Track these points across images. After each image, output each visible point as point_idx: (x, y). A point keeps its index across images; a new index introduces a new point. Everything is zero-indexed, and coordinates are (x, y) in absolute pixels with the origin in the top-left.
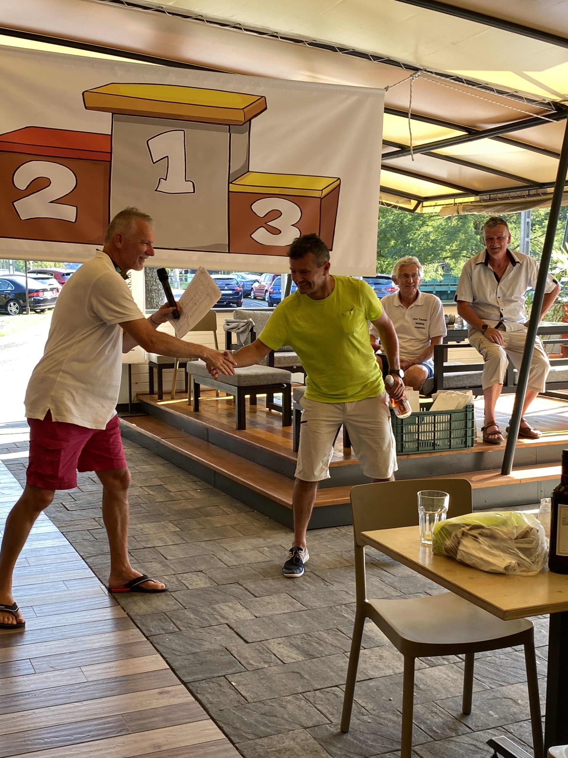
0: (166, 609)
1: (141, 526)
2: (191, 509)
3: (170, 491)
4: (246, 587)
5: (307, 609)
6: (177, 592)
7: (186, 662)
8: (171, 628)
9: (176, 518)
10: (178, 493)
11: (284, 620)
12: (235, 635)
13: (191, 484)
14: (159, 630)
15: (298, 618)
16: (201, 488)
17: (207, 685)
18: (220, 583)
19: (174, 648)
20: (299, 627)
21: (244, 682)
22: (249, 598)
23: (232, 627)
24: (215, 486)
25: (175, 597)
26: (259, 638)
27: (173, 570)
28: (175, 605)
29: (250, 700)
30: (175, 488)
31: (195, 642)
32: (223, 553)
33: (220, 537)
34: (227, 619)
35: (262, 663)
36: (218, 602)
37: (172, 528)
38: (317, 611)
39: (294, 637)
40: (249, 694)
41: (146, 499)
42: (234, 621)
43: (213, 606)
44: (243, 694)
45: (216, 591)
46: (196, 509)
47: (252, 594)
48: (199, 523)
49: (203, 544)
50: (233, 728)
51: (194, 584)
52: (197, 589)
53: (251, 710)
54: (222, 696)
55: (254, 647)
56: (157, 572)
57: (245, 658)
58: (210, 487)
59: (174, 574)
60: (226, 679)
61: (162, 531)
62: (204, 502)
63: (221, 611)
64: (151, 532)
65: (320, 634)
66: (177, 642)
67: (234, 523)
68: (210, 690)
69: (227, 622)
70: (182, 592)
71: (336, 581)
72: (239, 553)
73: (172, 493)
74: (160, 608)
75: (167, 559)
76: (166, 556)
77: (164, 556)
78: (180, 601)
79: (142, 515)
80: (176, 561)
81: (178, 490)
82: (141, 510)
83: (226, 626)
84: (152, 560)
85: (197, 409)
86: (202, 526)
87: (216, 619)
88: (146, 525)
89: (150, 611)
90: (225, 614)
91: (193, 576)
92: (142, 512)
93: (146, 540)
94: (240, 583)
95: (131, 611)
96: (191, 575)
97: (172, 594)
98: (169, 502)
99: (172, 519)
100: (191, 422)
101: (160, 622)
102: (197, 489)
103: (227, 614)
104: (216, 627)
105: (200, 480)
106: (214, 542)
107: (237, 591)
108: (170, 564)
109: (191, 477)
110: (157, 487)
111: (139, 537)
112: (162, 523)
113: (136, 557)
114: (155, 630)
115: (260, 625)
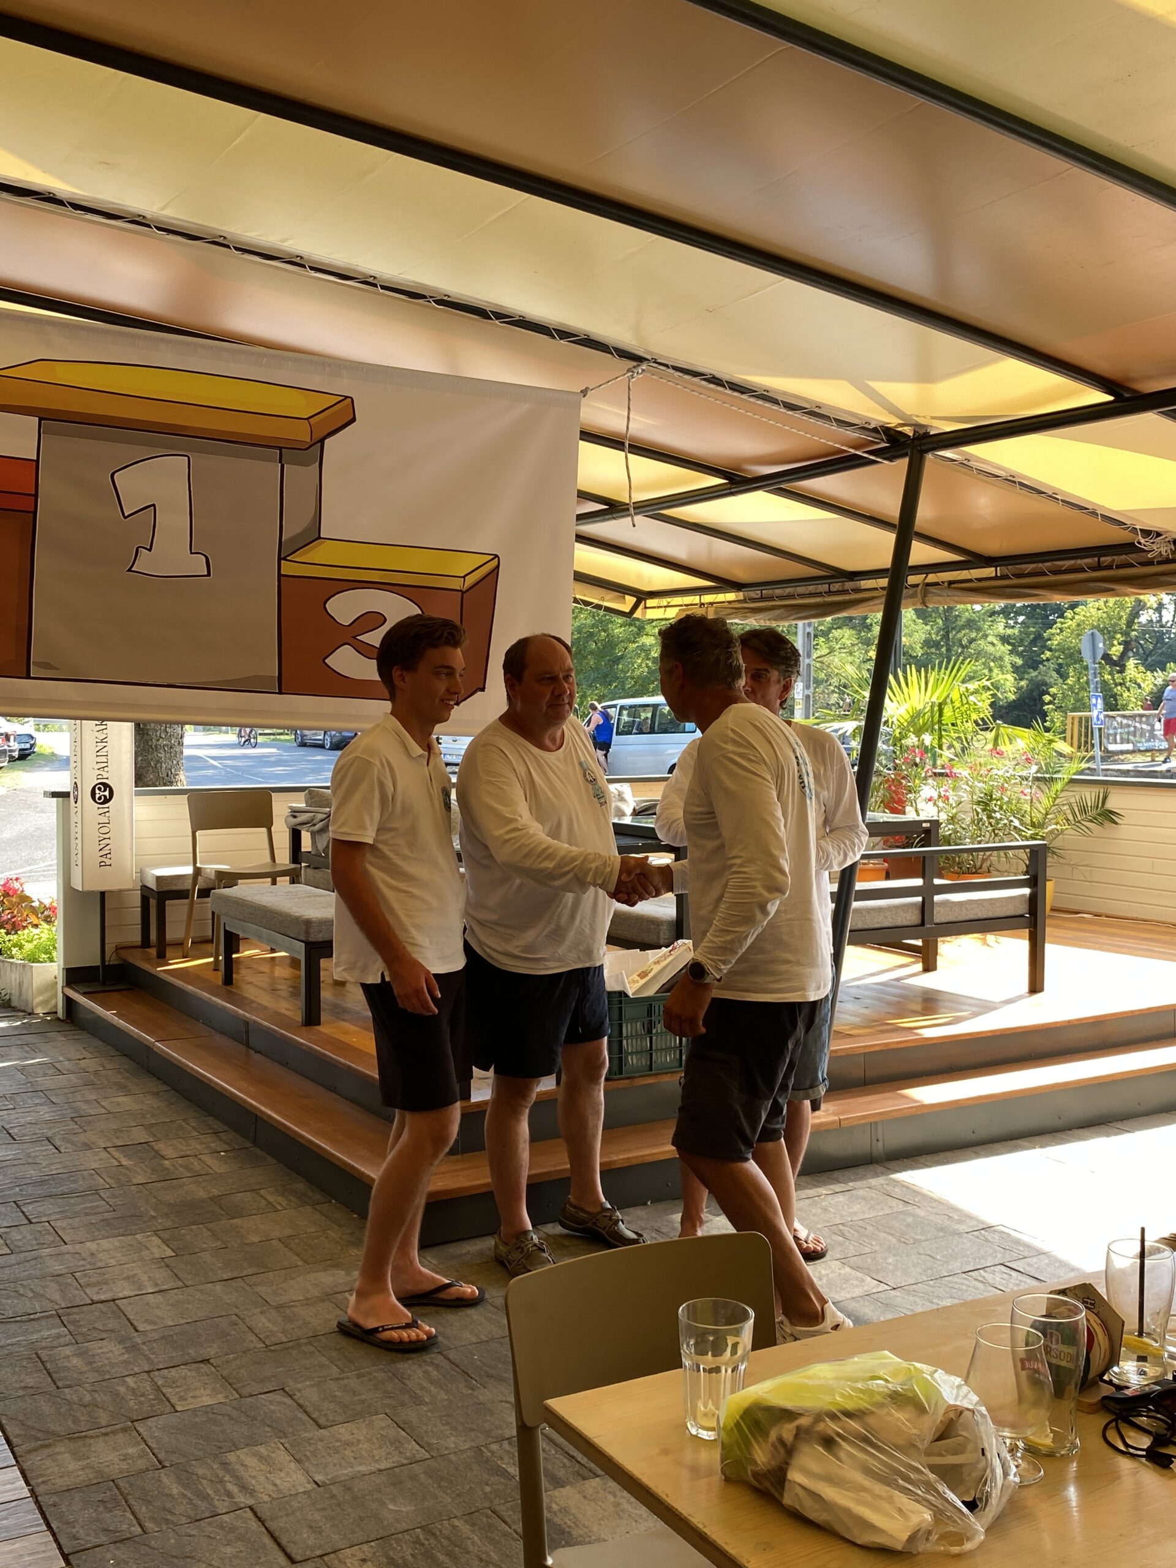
0: (121, 1472)
1: (92, 1246)
2: (203, 1201)
3: (163, 1157)
4: (301, 1402)
5: (427, 1456)
6: (149, 1422)
8: (123, 1526)
9: (169, 1224)
10: (180, 1161)
11: (379, 1490)
12: (267, 1540)
13: (209, 1138)
14: (97, 1536)
15: (409, 1485)
16: (228, 1148)
18: (245, 1393)
20: (409, 1508)
22: (305, 1430)
23: (263, 1517)
24: (255, 1142)
25: (145, 1434)
26: (320, 1546)
27: (148, 1359)
28: (140, 1457)
30: (175, 1149)
32: (257, 1312)
33: (256, 1270)
34: (252, 1493)
36: (235, 1447)
37: (158, 1249)
38: (450, 1461)
39: (397, 1541)
41: (112, 1177)
42: (266, 1498)
43: (224, 1457)
45: (235, 1414)
46: (213, 1199)
47: (313, 1420)
48: (214, 1234)
49: (218, 1287)
51: (189, 1397)
52: (194, 1410)
56: (112, 1365)
58: (248, 1144)
59: (148, 1372)
61: (135, 1256)
62: (230, 1181)
63: (242, 1472)
64: (113, 1262)
65: (454, 1527)
67: (288, 1232)
69: (252, 1502)
70: (161, 1421)
71: (490, 1376)
72: (293, 1309)
73: (166, 1162)
74: (106, 1470)
75: (137, 1331)
76: (135, 1323)
77: (132, 1324)
78: (153, 1445)
79: (100, 1217)
80: (156, 1335)
81: (181, 1154)
82: (98, 1206)
83: (250, 1514)
84: (104, 1335)
85: (228, 980)
86: (219, 1243)
87: (228, 1496)
88: (105, 1244)
89: (82, 1477)
90: (249, 1479)
91: (189, 1374)
92: (100, 1210)
93: (98, 1283)
94: (287, 1389)
95: (40, 1480)
96: (183, 1371)
97: (138, 1428)
98: (159, 1185)
99: (160, 1227)
100: (216, 1006)
101: (101, 1509)
102: (219, 1149)
103: (254, 1477)
104: (226, 1518)
105: (226, 1128)
106: (242, 1284)
107: (280, 1411)
108: (144, 1343)
109: (210, 1120)
110: (139, 1147)
111: (85, 1276)
112: (138, 1236)
113: (71, 1328)
114: (88, 1535)
115: (324, 1509)
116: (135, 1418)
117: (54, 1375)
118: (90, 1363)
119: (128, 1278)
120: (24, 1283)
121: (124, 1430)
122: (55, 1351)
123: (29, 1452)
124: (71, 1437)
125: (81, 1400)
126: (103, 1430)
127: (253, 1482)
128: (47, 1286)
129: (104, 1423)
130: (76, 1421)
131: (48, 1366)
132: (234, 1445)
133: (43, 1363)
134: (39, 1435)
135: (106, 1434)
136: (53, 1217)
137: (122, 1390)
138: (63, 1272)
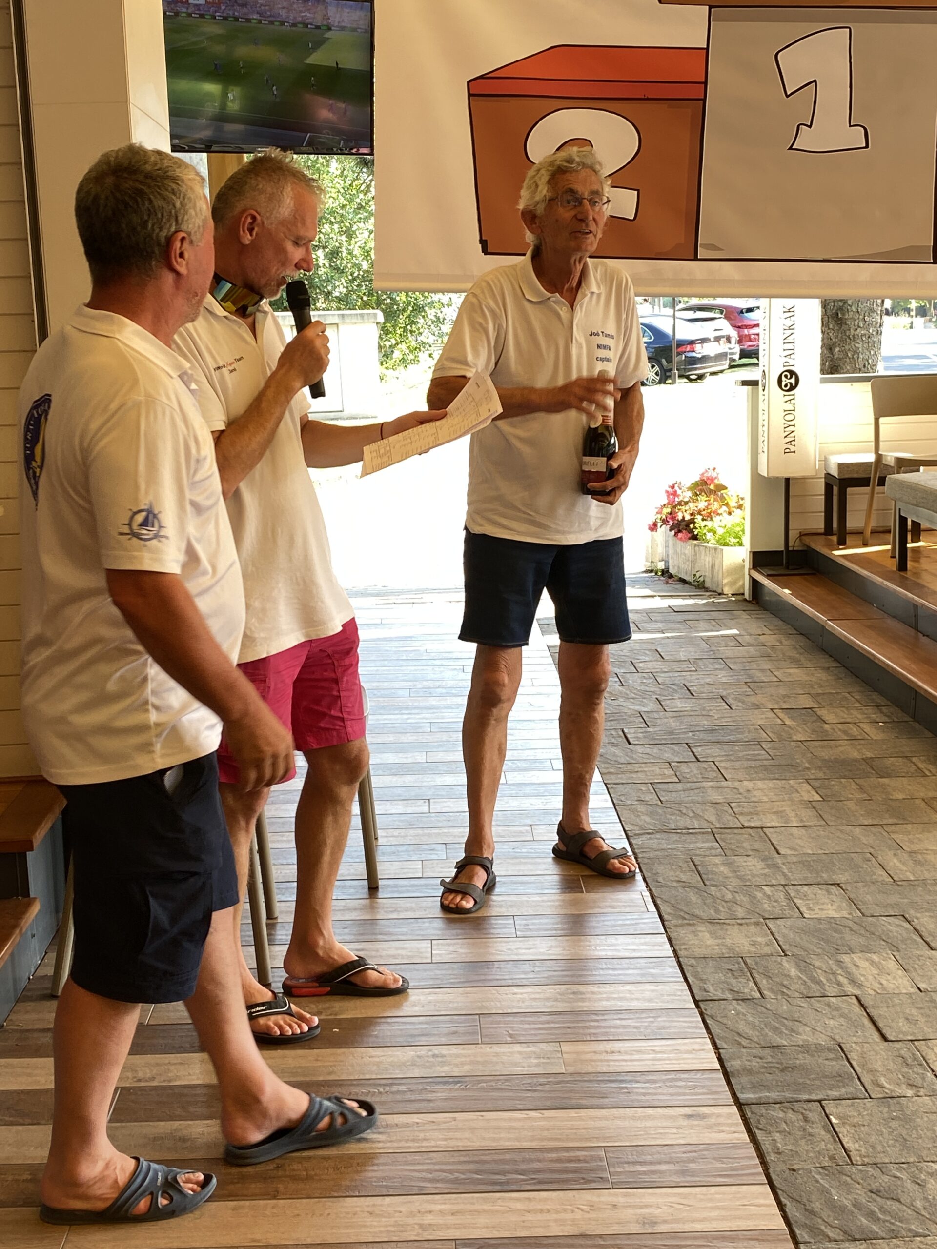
0: (749, 953)
1: (748, 785)
2: (856, 760)
3: (825, 722)
4: (918, 927)
6: (778, 922)
7: (755, 1063)
8: (746, 991)
9: (820, 775)
10: (840, 726)
12: (866, 1021)
13: (870, 710)
14: (723, 992)
16: (887, 719)
17: (781, 1115)
18: (867, 913)
19: (740, 1031)
21: (856, 1120)
22: (917, 949)
23: (866, 1004)
24: (914, 717)
25: (773, 929)
26: (913, 1034)
27: (785, 875)
28: (767, 945)
29: (856, 1158)
30: (836, 715)
31: (784, 1025)
32: (890, 853)
33: (896, 821)
34: (860, 986)
35: (904, 1086)
36: (851, 951)
37: (807, 793)
40: (857, 1145)
41: (774, 733)
42: (872, 993)
43: (839, 957)
44: (846, 1145)
45: (855, 927)
46: (866, 760)
47: (926, 942)
48: (861, 788)
49: (857, 831)
50: (806, 1210)
51: (816, 908)
52: (819, 919)
53: (852, 1179)
54: (803, 1142)
55: (898, 1050)
56: (754, 876)
57: (871, 1071)
58: (907, 718)
59: (783, 885)
60: (823, 1107)
61: (786, 797)
62: (885, 747)
63: (853, 970)
64: (765, 799)
66: (751, 1019)
67: (932, 794)
68: (784, 1126)
69: (858, 992)
70: (789, 922)
72: (925, 856)
73: (827, 726)
74: (737, 949)
75: (779, 853)
76: (778, 848)
77: (775, 848)
78: (779, 939)
79: (759, 763)
80: (795, 859)
81: (842, 720)
82: (759, 755)
83: (855, 1001)
84: (750, 853)
85: (902, 566)
86: (865, 795)
87: (838, 985)
88: (760, 784)
89: (717, 950)
90: (859, 976)
91: (820, 892)
92: (760, 757)
93: (751, 813)
94: (907, 916)
95: (683, 947)
96: (815, 889)
97: (769, 924)
98: (816, 743)
99: (812, 777)
100: (887, 590)
101: (730, 975)
102: (878, 720)
103: (863, 975)
104: (833, 1000)
105: (889, 703)
106: (881, 830)
107: (897, 932)
108: (784, 864)
109: (875, 696)
110: (804, 712)
111: (739, 806)
112: (791, 782)
113: (722, 844)
114: (716, 991)
115: (921, 1008)
116: (767, 916)
117: (703, 876)
118: (736, 872)
119: (776, 813)
120: (688, 805)
121: (757, 924)
122: (707, 859)
123: (676, 926)
124: (711, 921)
125: (723, 896)
126: (739, 921)
127: (862, 979)
128: (706, 810)
129: (740, 915)
130: (717, 911)
131: (700, 868)
132: (850, 949)
133: (695, 865)
134: (686, 916)
135: (741, 924)
136: (718, 759)
137: (759, 895)
138: (721, 801)
